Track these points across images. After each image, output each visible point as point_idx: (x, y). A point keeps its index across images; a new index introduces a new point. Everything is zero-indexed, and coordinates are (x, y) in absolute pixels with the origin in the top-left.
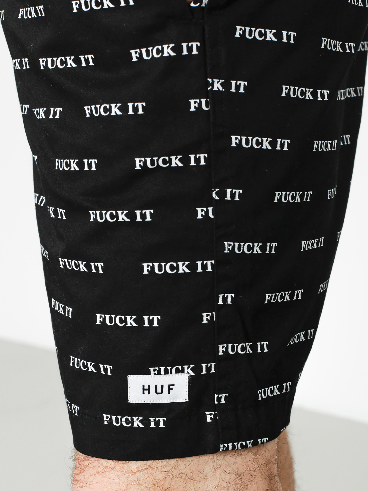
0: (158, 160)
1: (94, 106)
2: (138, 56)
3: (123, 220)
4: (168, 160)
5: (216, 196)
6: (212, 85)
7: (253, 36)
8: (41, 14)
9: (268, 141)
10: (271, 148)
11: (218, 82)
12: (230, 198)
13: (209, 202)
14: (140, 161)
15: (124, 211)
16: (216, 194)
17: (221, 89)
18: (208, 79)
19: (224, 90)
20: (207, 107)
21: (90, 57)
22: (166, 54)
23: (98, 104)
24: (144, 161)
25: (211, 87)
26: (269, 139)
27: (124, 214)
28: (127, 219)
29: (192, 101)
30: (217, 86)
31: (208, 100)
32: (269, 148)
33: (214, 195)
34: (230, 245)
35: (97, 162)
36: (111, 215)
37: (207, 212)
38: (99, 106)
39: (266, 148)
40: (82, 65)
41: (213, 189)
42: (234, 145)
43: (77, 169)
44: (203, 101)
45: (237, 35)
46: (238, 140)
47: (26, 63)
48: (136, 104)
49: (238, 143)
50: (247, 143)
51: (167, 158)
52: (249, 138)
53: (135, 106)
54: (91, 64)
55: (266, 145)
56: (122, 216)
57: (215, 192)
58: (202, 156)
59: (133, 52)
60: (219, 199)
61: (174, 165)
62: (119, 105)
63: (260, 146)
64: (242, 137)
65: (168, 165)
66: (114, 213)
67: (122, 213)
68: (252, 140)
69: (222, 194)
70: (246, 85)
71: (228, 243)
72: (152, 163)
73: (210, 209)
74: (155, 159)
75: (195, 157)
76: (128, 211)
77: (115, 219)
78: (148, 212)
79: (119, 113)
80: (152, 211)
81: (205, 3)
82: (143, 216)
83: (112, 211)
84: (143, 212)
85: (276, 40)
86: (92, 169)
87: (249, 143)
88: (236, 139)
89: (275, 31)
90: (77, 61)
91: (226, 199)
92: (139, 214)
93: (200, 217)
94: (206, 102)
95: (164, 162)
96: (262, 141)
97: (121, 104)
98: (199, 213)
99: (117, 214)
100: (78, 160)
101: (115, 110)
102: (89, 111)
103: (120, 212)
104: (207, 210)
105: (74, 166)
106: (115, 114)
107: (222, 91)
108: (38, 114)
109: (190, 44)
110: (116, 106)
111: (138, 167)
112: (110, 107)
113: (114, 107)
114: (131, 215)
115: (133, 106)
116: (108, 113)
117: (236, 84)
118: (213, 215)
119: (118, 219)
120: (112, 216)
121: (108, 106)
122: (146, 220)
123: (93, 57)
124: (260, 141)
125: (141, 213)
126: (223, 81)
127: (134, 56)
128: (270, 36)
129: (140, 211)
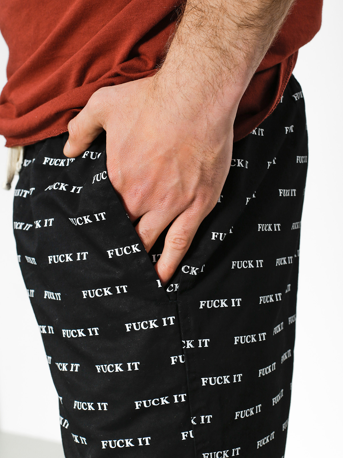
0: (151, 402)
1: (103, 366)
2: (131, 328)
3: (129, 446)
4: (158, 401)
5: (194, 422)
6: (186, 345)
7: (212, 306)
8: (59, 298)
9: (227, 378)
10: (230, 382)
11: (190, 342)
12: (204, 422)
13: (190, 427)
14: (139, 403)
15: (130, 439)
16: (194, 421)
17: (192, 346)
18: (183, 341)
19: (194, 347)
20: (183, 360)
21: (96, 329)
22: (151, 327)
23: (105, 364)
24: (141, 403)
25: (185, 347)
26: (228, 376)
27: (130, 441)
28: (132, 445)
29: (172, 358)
30: (189, 345)
31: (183, 355)
32: (229, 382)
33: (192, 422)
34: (206, 455)
35: (107, 405)
36: (121, 442)
37: (189, 435)
38: (106, 365)
39: (226, 383)
40: (90, 335)
41: (192, 418)
42: (204, 384)
43: (93, 409)
44: (180, 357)
45: (201, 307)
46: (206, 380)
47: (51, 329)
48: (133, 364)
49: (206, 383)
50: (213, 381)
51: (158, 400)
52: (214, 378)
53: (133, 365)
54: (97, 334)
55: (226, 381)
56: (129, 443)
57: (193, 419)
58: (182, 396)
59: (127, 325)
60: (196, 424)
61: (163, 403)
62: (120, 364)
63: (222, 382)
64: (209, 378)
65: (159, 404)
66: (123, 441)
67: (129, 441)
68: (216, 379)
69: (198, 420)
70: (209, 341)
71: (205, 454)
72: (148, 404)
73: (191, 432)
74: (149, 401)
75: (178, 397)
76: (132, 439)
77: (124, 445)
78: (147, 439)
79: (121, 370)
80: (150, 438)
81: (177, 288)
82: (144, 442)
83: (121, 440)
84: (144, 439)
85: (227, 306)
86: (104, 410)
87: (214, 381)
88: (205, 380)
89: (227, 300)
90: (86, 332)
91: (201, 423)
92: (141, 441)
93: (184, 438)
94: (183, 357)
95: (156, 402)
96: (223, 378)
97: (122, 364)
98: (184, 436)
99: (125, 442)
100: (93, 403)
101: (118, 368)
102: (100, 369)
103: (127, 440)
104: (189, 433)
105: (90, 407)
106: (119, 371)
107: (193, 348)
108: (61, 367)
109: (168, 318)
110: (118, 366)
111: (137, 408)
112: (115, 366)
113: (117, 366)
114: (135, 442)
115: (131, 365)
116: (113, 370)
117: (202, 341)
118: (193, 436)
119: (125, 445)
120: (121, 444)
121: (112, 365)
122: (146, 445)
123: (98, 329)
124: (222, 379)
125: (142, 440)
126: (193, 341)
127: (128, 328)
128: (223, 304)
129: (141, 438)
